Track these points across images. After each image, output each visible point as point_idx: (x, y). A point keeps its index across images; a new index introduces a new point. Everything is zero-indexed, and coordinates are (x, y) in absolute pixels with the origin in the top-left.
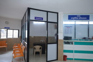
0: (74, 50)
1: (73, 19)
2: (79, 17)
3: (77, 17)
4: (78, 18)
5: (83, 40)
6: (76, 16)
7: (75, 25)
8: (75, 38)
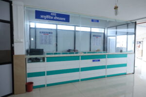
0: (46, 70)
1: (43, 19)
2: (54, 16)
3: (51, 16)
4: (52, 18)
5: (67, 53)
6: (49, 14)
7: (57, 30)
8: (57, 50)
